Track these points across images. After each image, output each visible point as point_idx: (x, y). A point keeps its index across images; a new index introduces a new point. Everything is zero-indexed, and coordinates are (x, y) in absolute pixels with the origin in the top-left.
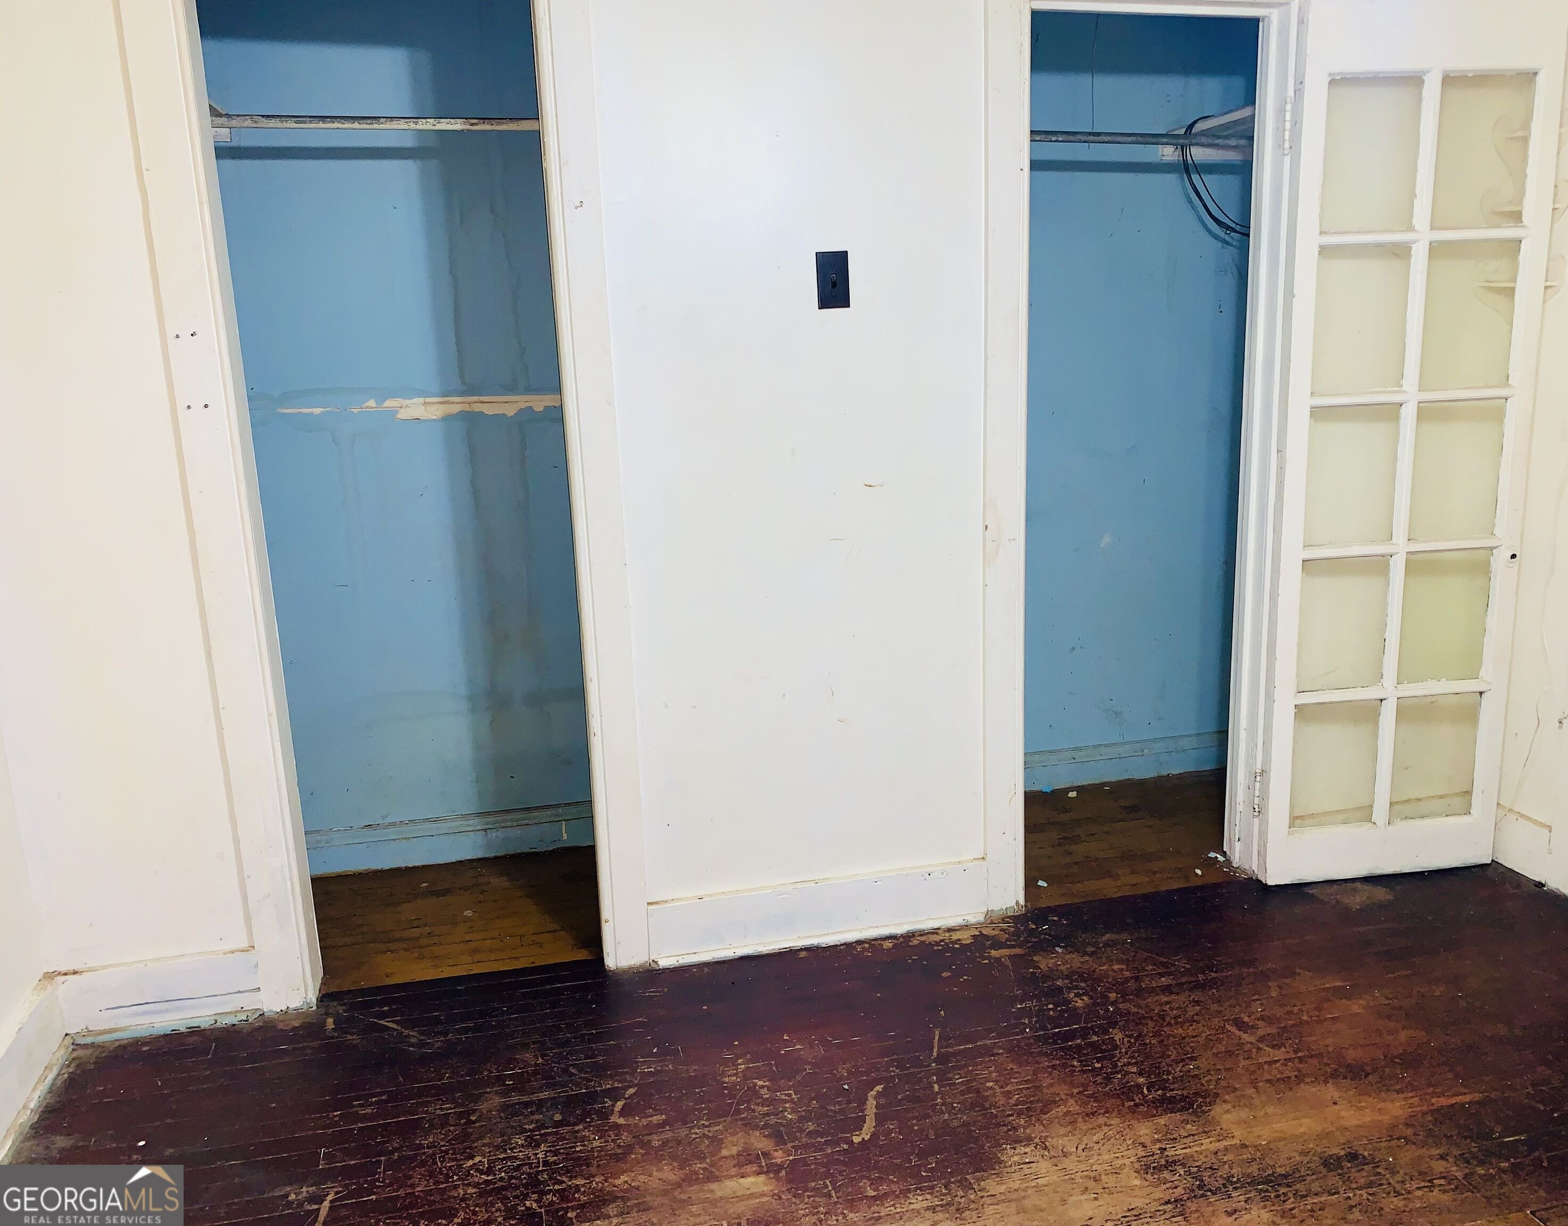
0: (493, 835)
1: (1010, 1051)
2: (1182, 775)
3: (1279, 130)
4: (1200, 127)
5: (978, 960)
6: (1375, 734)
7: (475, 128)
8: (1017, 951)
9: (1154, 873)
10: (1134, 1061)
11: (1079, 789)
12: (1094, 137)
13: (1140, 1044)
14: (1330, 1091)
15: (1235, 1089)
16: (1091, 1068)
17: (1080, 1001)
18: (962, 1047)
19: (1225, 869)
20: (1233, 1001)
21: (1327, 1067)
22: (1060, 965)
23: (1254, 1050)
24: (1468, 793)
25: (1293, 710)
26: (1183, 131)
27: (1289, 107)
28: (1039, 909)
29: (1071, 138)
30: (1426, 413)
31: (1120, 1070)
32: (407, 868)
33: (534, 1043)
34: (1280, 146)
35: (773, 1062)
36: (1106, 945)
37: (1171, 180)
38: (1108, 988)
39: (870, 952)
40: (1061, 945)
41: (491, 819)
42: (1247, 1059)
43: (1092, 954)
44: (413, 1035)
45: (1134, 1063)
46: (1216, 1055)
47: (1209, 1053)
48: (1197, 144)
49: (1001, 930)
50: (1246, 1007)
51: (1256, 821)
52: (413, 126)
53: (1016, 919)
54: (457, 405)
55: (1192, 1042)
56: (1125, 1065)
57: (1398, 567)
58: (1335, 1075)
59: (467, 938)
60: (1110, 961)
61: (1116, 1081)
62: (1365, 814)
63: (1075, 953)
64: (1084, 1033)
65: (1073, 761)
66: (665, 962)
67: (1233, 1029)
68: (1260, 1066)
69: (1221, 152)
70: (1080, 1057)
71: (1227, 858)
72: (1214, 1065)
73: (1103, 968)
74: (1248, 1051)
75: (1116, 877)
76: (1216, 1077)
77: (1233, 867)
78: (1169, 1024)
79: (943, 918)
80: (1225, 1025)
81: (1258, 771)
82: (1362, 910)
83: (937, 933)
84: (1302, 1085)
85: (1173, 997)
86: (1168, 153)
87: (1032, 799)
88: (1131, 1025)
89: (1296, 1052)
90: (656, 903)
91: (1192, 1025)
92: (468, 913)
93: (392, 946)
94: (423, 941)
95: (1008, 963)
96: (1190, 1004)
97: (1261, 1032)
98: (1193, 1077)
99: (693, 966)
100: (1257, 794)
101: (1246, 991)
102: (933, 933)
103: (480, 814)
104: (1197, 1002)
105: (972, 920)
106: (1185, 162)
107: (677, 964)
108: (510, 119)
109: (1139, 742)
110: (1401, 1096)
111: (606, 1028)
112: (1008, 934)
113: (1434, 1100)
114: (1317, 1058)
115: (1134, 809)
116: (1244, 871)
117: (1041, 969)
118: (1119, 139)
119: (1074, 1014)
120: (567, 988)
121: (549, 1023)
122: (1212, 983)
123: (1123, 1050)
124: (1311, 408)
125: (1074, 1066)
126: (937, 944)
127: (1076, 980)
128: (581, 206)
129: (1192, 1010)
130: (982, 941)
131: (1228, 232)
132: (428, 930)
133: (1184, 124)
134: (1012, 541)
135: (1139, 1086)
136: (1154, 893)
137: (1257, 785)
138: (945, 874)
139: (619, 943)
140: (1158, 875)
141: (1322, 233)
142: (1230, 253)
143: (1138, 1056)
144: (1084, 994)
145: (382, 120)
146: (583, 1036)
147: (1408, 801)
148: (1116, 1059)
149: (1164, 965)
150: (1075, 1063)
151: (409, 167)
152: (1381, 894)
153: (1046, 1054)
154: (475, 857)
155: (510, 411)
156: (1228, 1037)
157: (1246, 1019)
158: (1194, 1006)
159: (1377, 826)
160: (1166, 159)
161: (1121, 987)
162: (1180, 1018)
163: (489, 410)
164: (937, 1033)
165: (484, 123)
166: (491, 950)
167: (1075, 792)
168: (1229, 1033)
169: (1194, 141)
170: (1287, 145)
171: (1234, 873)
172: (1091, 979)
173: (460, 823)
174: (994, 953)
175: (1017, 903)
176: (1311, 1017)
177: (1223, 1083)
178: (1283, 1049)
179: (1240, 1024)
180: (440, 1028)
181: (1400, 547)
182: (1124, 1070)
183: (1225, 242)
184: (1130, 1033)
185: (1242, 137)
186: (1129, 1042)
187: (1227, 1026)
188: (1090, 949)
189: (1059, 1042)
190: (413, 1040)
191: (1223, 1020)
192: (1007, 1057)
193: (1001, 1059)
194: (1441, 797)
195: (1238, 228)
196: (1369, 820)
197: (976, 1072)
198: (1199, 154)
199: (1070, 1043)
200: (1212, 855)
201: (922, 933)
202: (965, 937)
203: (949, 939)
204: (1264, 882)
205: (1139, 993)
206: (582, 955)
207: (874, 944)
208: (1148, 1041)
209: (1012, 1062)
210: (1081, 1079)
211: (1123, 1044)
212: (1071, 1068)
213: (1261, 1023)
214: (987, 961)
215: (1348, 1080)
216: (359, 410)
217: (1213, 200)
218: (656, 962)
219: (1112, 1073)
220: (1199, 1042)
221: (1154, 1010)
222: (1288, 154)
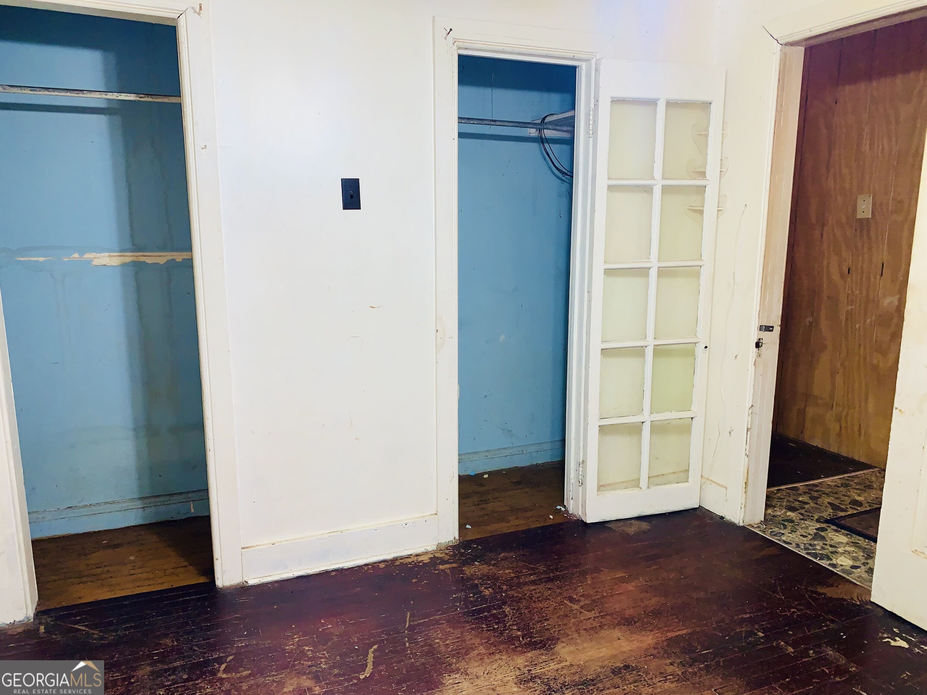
0: (148, 511)
1: (448, 621)
2: (544, 464)
3: (587, 124)
4: (547, 120)
5: (433, 571)
6: (640, 440)
7: (142, 99)
8: (454, 565)
9: (528, 518)
10: (515, 623)
11: (489, 473)
12: (493, 122)
13: (519, 614)
14: (617, 633)
15: (568, 635)
16: (492, 628)
17: (487, 591)
18: (422, 621)
19: (565, 515)
20: (568, 587)
21: (615, 620)
22: (477, 572)
23: (578, 614)
24: (687, 471)
25: (598, 429)
26: (539, 121)
27: (591, 113)
28: (466, 541)
29: (481, 122)
30: (662, 272)
31: (508, 628)
32: (95, 532)
33: (171, 633)
34: (588, 132)
35: (315, 636)
36: (502, 559)
37: (534, 147)
38: (503, 583)
39: (372, 570)
40: (478, 560)
41: (148, 501)
42: (575, 618)
43: (494, 565)
44: (96, 633)
45: (516, 624)
46: (558, 617)
47: (555, 616)
48: (547, 129)
49: (445, 554)
50: (575, 590)
51: (580, 488)
52: (104, 96)
53: (454, 547)
54: (129, 257)
55: (547, 611)
56: (510, 625)
57: (649, 352)
58: (619, 624)
59: (132, 572)
60: (504, 568)
61: (505, 634)
62: (636, 483)
63: (486, 565)
64: (489, 610)
65: (487, 457)
66: (252, 582)
67: (567, 602)
68: (581, 621)
69: (560, 133)
70: (486, 622)
71: (567, 509)
72: (557, 622)
73: (500, 572)
74: (575, 614)
75: (508, 522)
76: (558, 629)
77: (569, 514)
78: (535, 602)
79: (414, 549)
80: (563, 600)
81: (581, 461)
82: (634, 534)
83: (410, 558)
84: (602, 630)
85: (536, 587)
86: (533, 132)
87: (463, 480)
88: (514, 603)
89: (599, 613)
90: (247, 548)
91: (546, 602)
92: (132, 558)
93: (84, 579)
94: (104, 576)
95: (449, 571)
96: (546, 590)
97: (582, 603)
98: (546, 629)
99: (269, 583)
100: (581, 473)
101: (575, 581)
102: (408, 558)
103: (140, 499)
104: (549, 588)
105: (430, 549)
106: (541, 138)
107: (259, 583)
108: (164, 95)
109: (520, 446)
110: (652, 633)
111: (216, 622)
112: (449, 556)
113: (668, 634)
114: (610, 616)
115: (518, 483)
116: (575, 516)
117: (467, 575)
118: (506, 124)
119: (484, 599)
120: (193, 599)
121: (181, 620)
122: (557, 578)
123: (510, 617)
124: (604, 270)
125: (483, 628)
126: (410, 563)
127: (486, 580)
128: (206, 148)
129: (547, 593)
130: (435, 561)
131: (564, 175)
132: (106, 569)
133: (541, 117)
134: (451, 338)
135: (518, 637)
136: (528, 529)
137: (581, 469)
138: (415, 524)
139: (225, 572)
140: (530, 519)
141: (609, 179)
142: (565, 186)
143: (518, 620)
144: (489, 587)
145: (85, 92)
146: (201, 627)
147: (658, 476)
148: (506, 622)
149: (532, 568)
150: (484, 626)
151: (101, 120)
152: (645, 526)
153: (468, 622)
154: (137, 524)
155: (162, 261)
156: (565, 607)
157: (575, 597)
158: (547, 591)
159: (642, 489)
160: (532, 135)
161: (509, 582)
162: (540, 598)
163: (149, 260)
164: (409, 614)
165: (148, 97)
166: (148, 579)
167: (487, 475)
168: (566, 605)
169: (545, 127)
170: (591, 132)
171: (570, 517)
172: (494, 578)
173: (127, 504)
174: (441, 567)
175: (455, 538)
176: (608, 593)
177: (562, 632)
178: (593, 612)
179: (571, 599)
180: (112, 628)
181: (650, 342)
182: (510, 628)
183: (562, 180)
184: (514, 607)
185: (570, 126)
186: (513, 612)
187: (565, 601)
188: (493, 562)
189: (476, 615)
190: (95, 636)
191: (563, 598)
192: (447, 625)
193: (444, 626)
194: (674, 473)
195: (569, 173)
196: (638, 486)
197: (430, 634)
198: (548, 133)
199: (481, 615)
200: (559, 507)
201: (402, 558)
202: (426, 559)
203: (417, 560)
204: (585, 521)
205: (519, 585)
206: (202, 580)
207: (374, 566)
208: (523, 612)
209: (450, 627)
210: (486, 634)
211: (510, 614)
212: (481, 629)
213: (582, 599)
214: (438, 572)
215: (626, 626)
216: (68, 259)
217: (556, 158)
218: (247, 582)
219: (504, 630)
220: (549, 611)
221: (526, 594)
222: (591, 137)
